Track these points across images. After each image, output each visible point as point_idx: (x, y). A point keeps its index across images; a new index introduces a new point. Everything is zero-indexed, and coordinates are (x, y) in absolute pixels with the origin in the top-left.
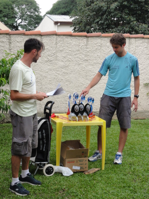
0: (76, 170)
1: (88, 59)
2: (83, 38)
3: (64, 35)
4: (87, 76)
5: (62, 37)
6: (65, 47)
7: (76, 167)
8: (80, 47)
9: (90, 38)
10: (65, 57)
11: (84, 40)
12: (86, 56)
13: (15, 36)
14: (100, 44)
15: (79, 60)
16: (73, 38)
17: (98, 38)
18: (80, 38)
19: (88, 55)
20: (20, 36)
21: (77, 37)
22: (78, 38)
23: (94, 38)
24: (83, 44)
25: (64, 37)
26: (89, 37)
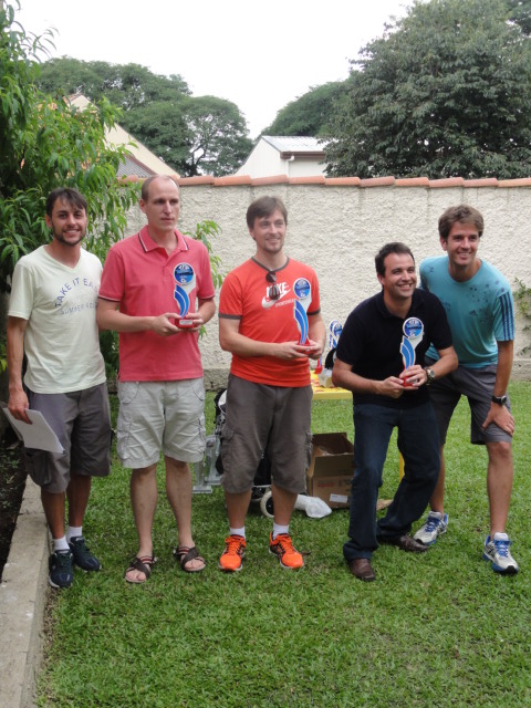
0: (339, 504)
1: (363, 240)
2: (351, 190)
3: (306, 185)
4: (360, 280)
5: (300, 188)
6: (307, 214)
7: (339, 496)
8: (344, 211)
9: (367, 191)
10: (307, 237)
11: (354, 194)
12: (359, 233)
13: (190, 189)
14: (390, 205)
15: (343, 242)
16: (328, 190)
17: (386, 190)
18: (344, 190)
19: (364, 231)
20: (201, 189)
21: (336, 189)
22: (339, 190)
23: (378, 189)
24: (351, 206)
25: (306, 189)
26: (364, 188)
